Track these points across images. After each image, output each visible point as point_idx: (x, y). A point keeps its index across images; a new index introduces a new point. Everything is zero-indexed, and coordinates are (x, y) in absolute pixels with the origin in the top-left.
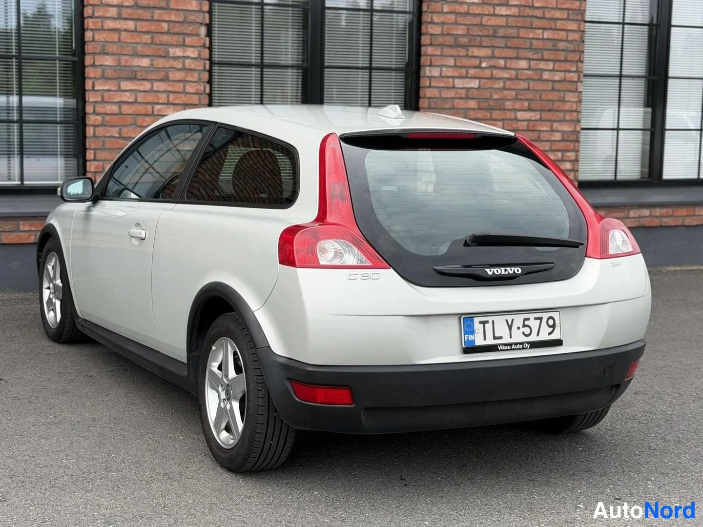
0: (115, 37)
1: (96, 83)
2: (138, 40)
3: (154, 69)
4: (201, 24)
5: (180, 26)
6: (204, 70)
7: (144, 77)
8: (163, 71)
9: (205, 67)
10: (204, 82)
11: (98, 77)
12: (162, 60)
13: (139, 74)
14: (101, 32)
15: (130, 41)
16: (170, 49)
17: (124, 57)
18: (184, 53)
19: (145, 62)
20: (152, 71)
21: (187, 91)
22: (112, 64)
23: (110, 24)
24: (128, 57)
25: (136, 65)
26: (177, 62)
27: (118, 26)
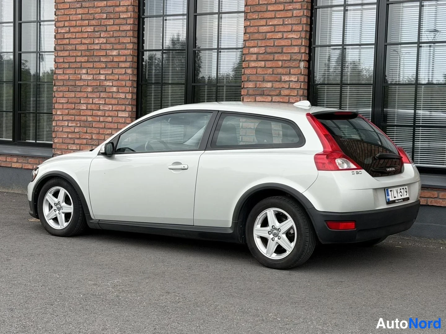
0: (254, 71)
1: (244, 98)
2: (266, 73)
3: (274, 89)
4: (300, 61)
5: (288, 63)
6: (300, 88)
7: (268, 94)
8: (278, 90)
9: (301, 87)
10: (300, 96)
11: (245, 94)
12: (278, 83)
13: (265, 92)
14: (248, 69)
15: (262, 73)
16: (282, 77)
17: (258, 82)
18: (289, 79)
19: (269, 85)
20: (272, 90)
21: (290, 101)
22: (252, 87)
23: (253, 64)
24: (260, 83)
25: (264, 87)
26: (286, 84)
27: (257, 65)
